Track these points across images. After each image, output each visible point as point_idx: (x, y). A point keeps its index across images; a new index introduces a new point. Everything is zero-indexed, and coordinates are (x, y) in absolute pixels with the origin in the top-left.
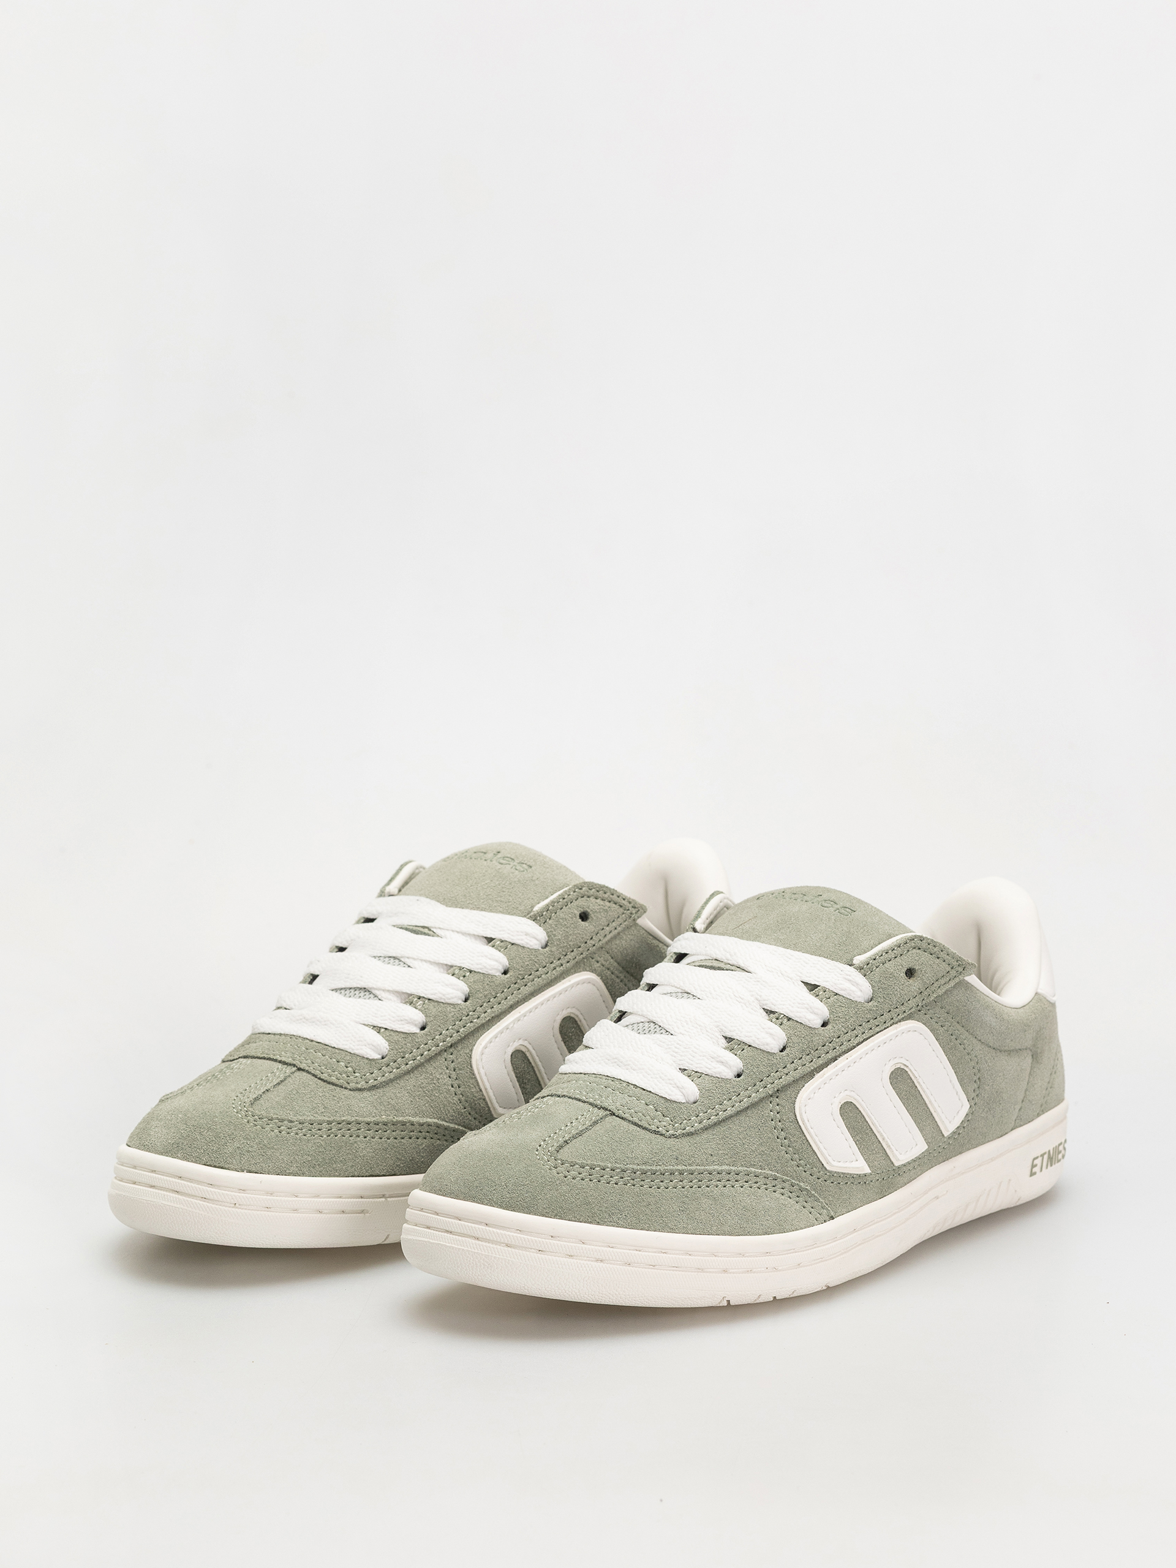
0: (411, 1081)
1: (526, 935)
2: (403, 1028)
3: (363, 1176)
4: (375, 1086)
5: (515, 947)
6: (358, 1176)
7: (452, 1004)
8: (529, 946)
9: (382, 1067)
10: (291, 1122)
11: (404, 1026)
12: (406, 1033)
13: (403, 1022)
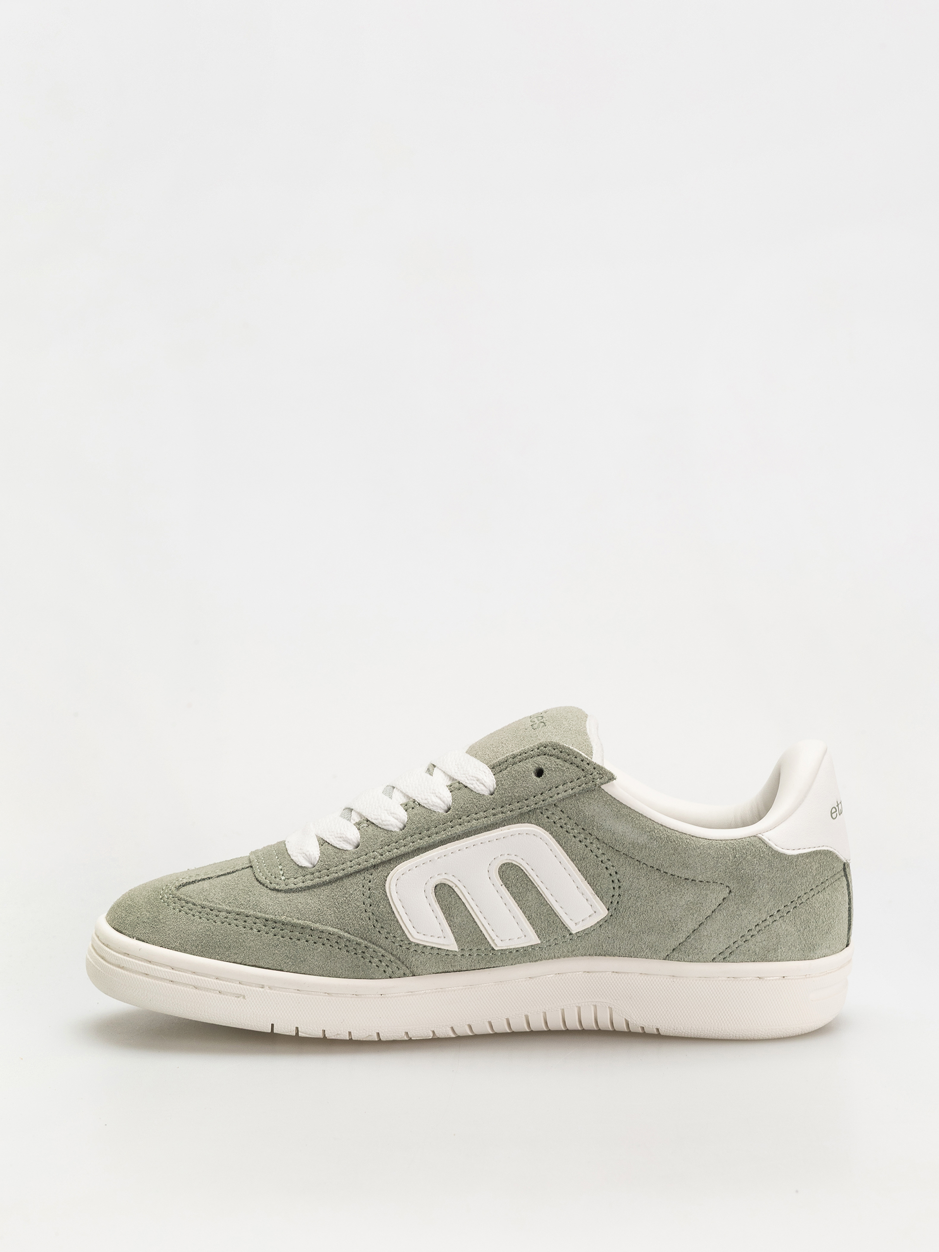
0: (326, 891)
1: (477, 780)
2: (338, 844)
3: (245, 965)
4: (291, 889)
5: (466, 790)
6: (241, 964)
7: (386, 830)
8: (475, 790)
9: (307, 874)
10: (194, 904)
11: (341, 843)
12: (339, 849)
13: (341, 839)
